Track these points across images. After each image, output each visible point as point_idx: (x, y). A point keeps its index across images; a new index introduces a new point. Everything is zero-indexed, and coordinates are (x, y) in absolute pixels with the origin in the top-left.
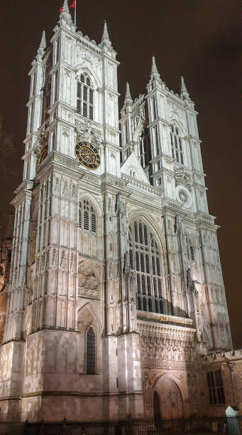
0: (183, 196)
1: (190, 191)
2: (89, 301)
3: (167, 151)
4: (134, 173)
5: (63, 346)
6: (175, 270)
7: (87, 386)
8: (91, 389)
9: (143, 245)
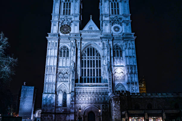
0: (116, 29)
1: (121, 25)
2: (63, 82)
3: (107, 12)
4: (92, 28)
5: (49, 98)
6: (106, 63)
7: (61, 111)
8: (63, 112)
9: (92, 57)
